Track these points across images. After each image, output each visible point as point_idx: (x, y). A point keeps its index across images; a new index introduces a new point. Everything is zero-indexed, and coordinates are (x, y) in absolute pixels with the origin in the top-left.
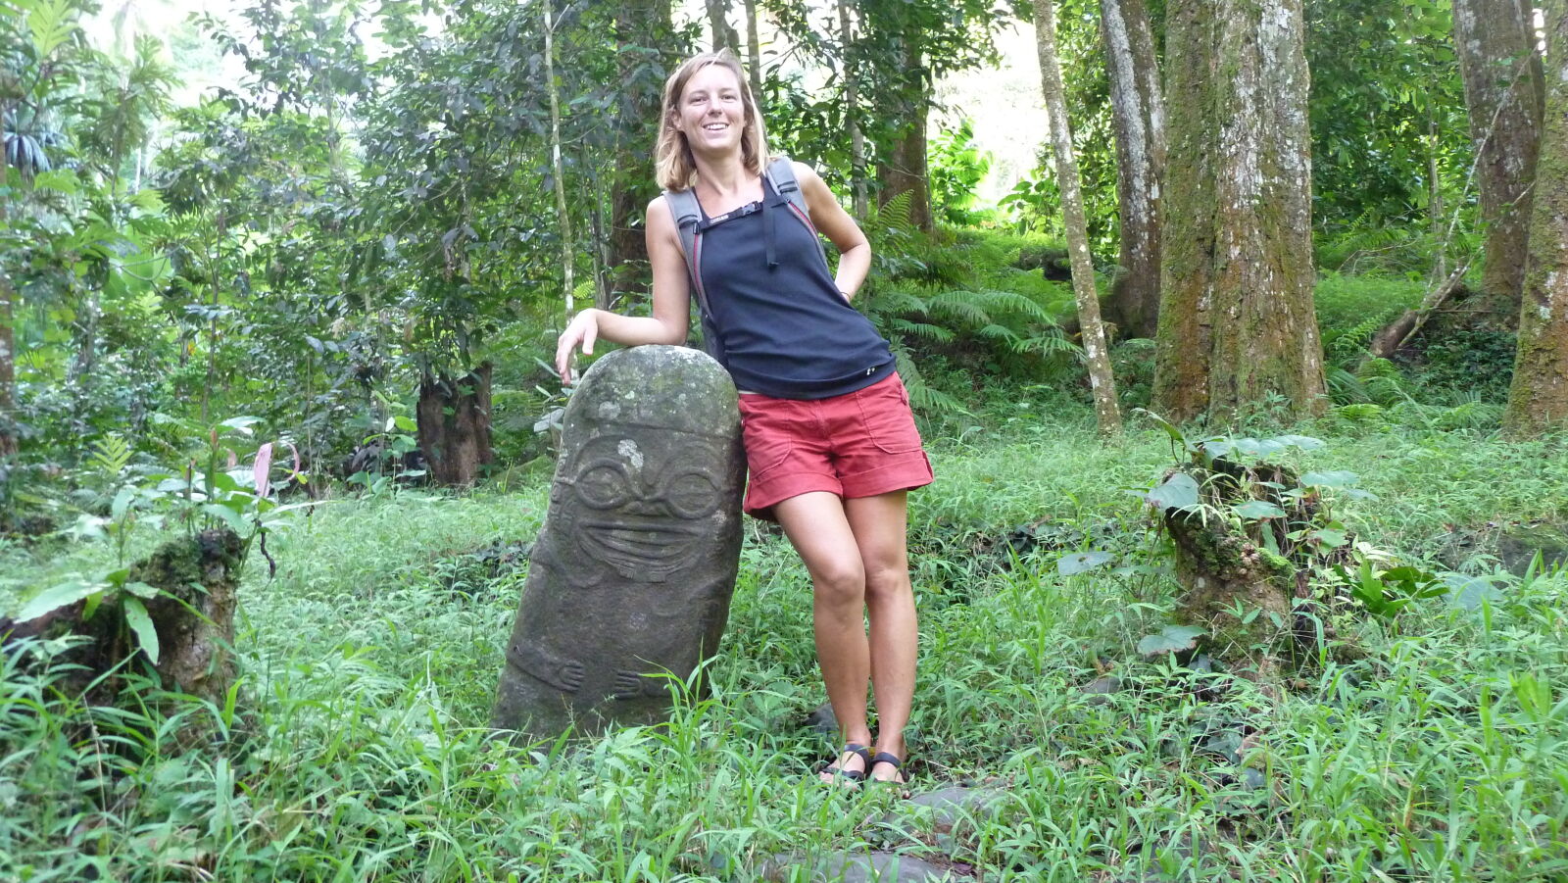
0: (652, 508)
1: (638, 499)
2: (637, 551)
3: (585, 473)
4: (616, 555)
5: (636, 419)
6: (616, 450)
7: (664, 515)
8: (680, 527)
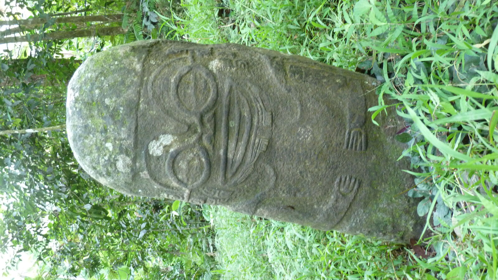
0: (208, 125)
1: (200, 138)
2: (245, 136)
3: (180, 181)
4: (249, 154)
5: (130, 141)
6: (158, 158)
7: (215, 115)
8: (224, 101)
